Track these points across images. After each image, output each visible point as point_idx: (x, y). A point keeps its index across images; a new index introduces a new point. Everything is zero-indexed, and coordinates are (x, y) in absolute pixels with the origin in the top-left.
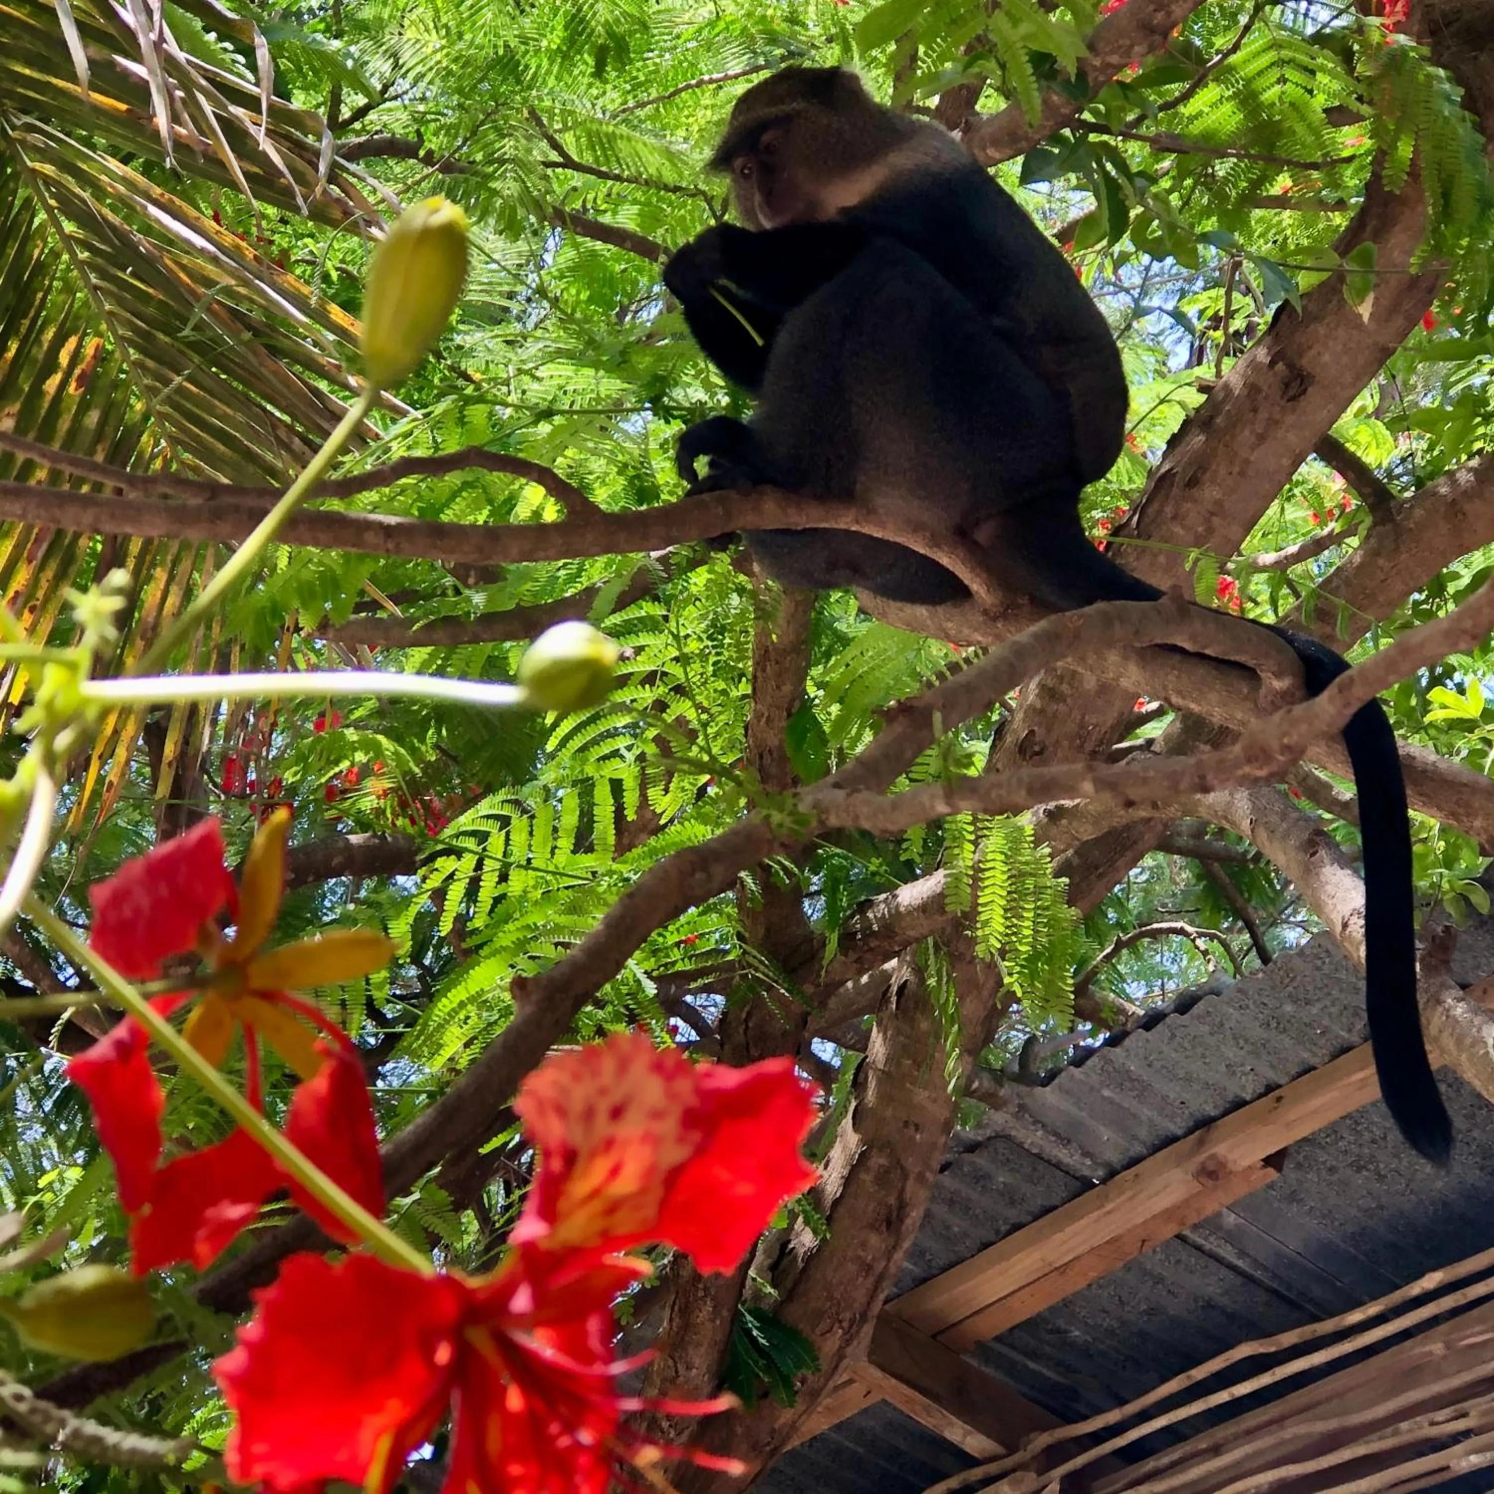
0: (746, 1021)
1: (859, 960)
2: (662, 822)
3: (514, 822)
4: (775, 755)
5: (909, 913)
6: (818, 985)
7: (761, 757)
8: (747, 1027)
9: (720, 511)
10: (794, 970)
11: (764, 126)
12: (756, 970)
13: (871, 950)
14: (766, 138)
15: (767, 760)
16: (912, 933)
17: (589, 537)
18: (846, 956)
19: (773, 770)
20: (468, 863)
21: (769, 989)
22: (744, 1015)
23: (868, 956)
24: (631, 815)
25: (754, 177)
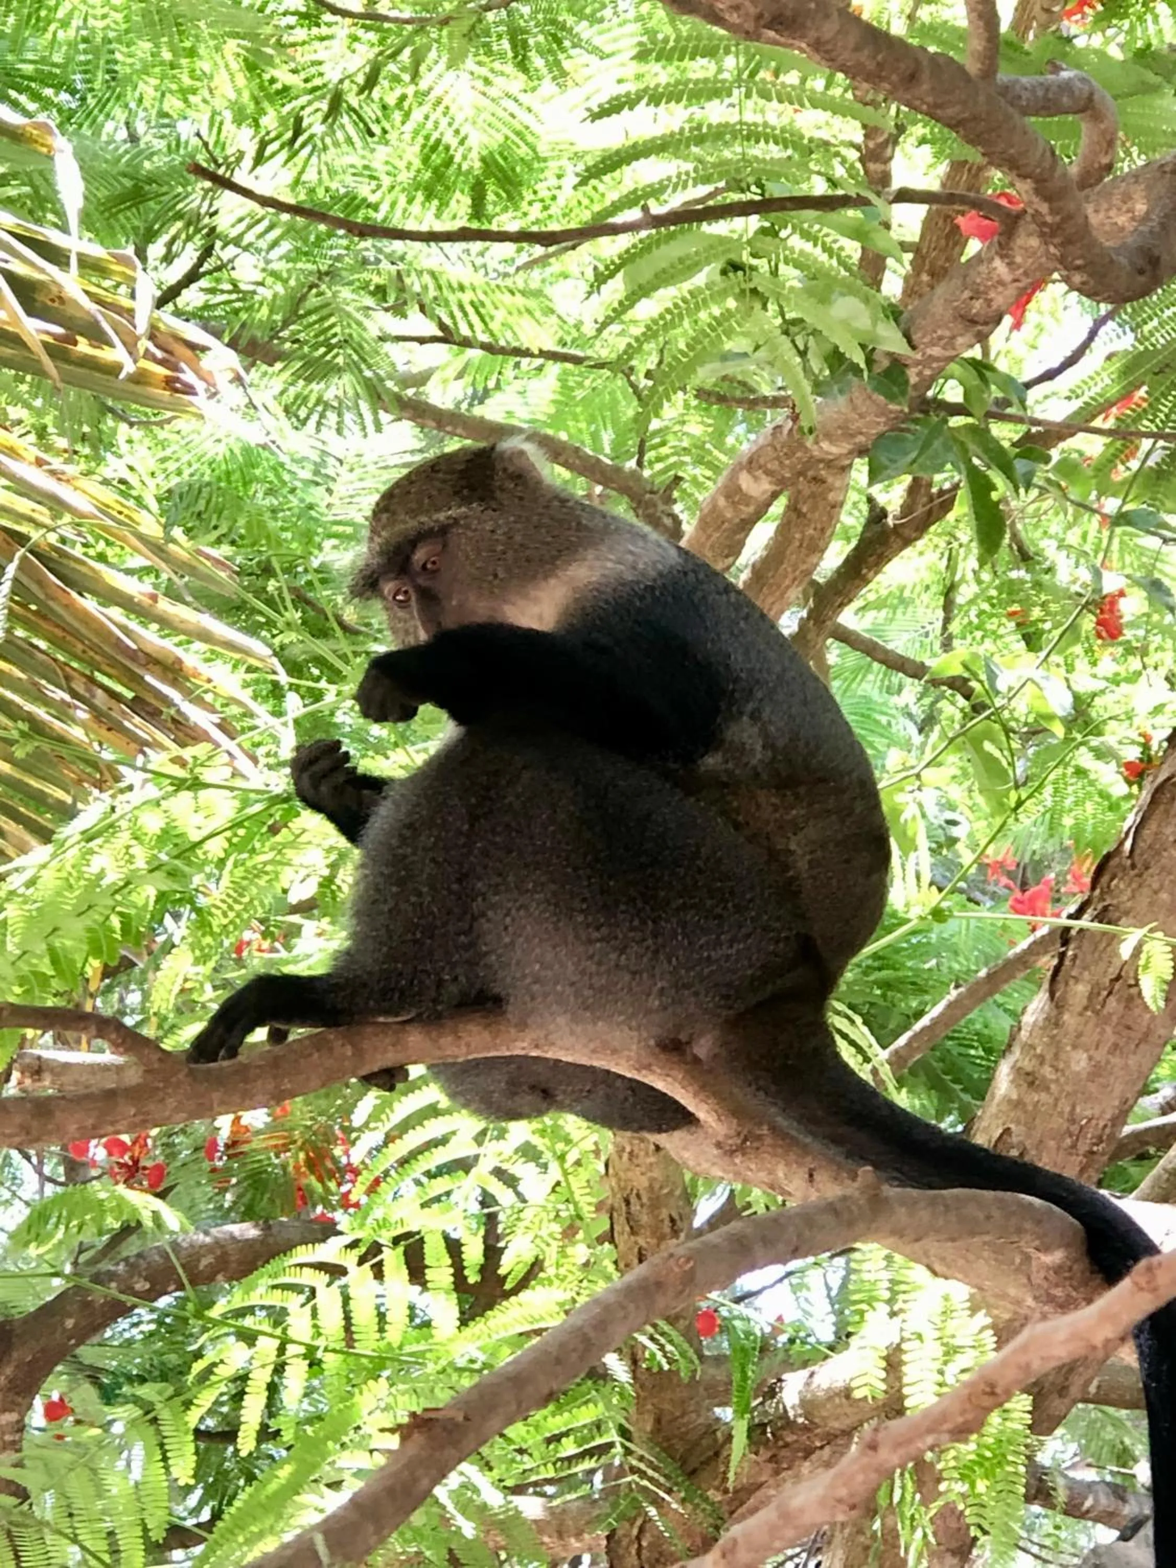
0: (638, 1538)
1: (773, 1459)
2: (508, 1286)
3: (321, 1291)
4: (645, 1200)
5: (830, 1399)
6: (726, 1491)
7: (627, 1202)
8: (640, 1545)
9: (349, 1051)
10: (692, 1474)
11: (413, 542)
12: (643, 1475)
13: (787, 1445)
14: (419, 556)
15: (635, 1207)
16: (836, 1425)
17: (171, 1102)
18: (756, 1454)
19: (645, 1218)
20: (267, 1347)
21: (657, 1502)
22: (635, 1532)
23: (784, 1453)
24: (473, 1278)
25: (413, 602)
